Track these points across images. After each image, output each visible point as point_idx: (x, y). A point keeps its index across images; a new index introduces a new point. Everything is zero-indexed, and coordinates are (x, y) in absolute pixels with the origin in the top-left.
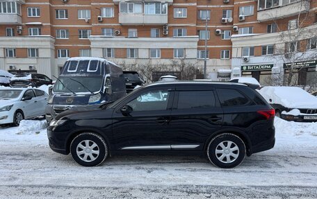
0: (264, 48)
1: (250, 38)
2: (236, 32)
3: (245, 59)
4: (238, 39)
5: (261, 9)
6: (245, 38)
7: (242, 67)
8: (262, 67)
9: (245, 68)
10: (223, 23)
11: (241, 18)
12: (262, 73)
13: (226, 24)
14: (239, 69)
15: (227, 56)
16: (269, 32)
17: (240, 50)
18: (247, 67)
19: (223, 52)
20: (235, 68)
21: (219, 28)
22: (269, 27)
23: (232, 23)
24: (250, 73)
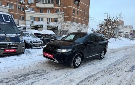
0: (39, 18)
1: (33, 13)
2: (27, 9)
3: (32, 22)
4: (28, 12)
5: (37, 2)
6: (31, 13)
7: (31, 25)
8: (39, 26)
9: (32, 26)
11: (29, 3)
12: (39, 28)
13: (21, 4)
15: (23, 19)
16: (40, 12)
17: (29, 17)
18: (33, 25)
19: (21, 17)
20: (28, 25)
21: (18, 5)
22: (40, 10)
23: (24, 4)
24: (34, 28)
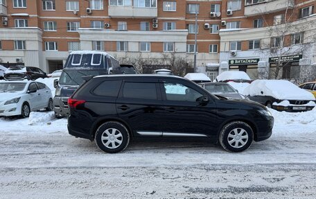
0: (251, 43)
1: (238, 32)
2: (224, 27)
3: (233, 54)
4: (226, 33)
5: (248, 4)
6: (233, 33)
7: (230, 61)
8: (249, 61)
9: (232, 62)
10: (212, 17)
11: (229, 12)
12: (248, 67)
13: (214, 18)
14: (227, 63)
15: (215, 51)
16: (255, 27)
17: (228, 44)
18: (234, 61)
19: (211, 46)
20: (223, 62)
21: (207, 22)
22: (256, 22)
23: (220, 18)
24: (237, 67)
